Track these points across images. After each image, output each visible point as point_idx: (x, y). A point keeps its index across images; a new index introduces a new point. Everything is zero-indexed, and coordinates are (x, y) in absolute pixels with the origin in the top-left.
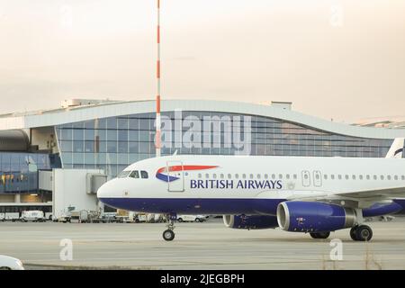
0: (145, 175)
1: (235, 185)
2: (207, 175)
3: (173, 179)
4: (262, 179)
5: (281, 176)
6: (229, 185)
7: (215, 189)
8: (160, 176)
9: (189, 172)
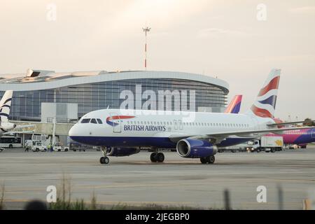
0: (100, 122)
1: (145, 128)
2: (132, 122)
3: (116, 124)
4: (156, 125)
5: (165, 123)
6: (141, 128)
7: (135, 131)
8: (108, 122)
9: (123, 120)
